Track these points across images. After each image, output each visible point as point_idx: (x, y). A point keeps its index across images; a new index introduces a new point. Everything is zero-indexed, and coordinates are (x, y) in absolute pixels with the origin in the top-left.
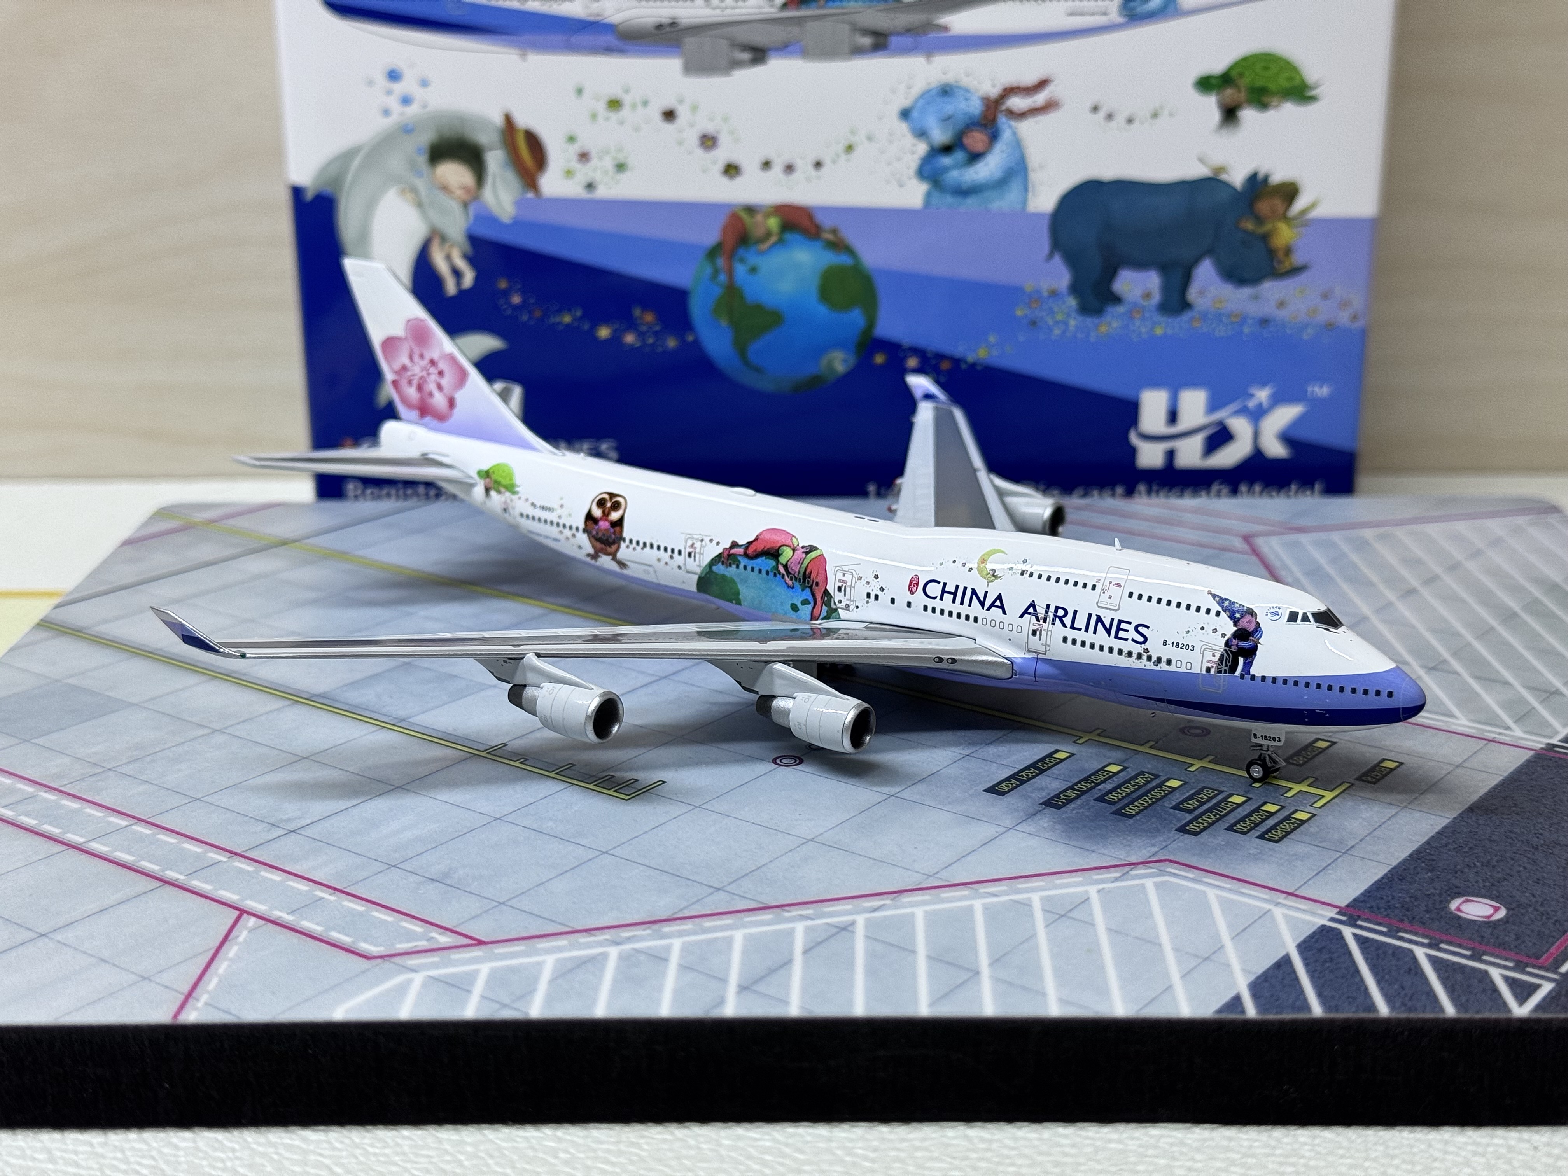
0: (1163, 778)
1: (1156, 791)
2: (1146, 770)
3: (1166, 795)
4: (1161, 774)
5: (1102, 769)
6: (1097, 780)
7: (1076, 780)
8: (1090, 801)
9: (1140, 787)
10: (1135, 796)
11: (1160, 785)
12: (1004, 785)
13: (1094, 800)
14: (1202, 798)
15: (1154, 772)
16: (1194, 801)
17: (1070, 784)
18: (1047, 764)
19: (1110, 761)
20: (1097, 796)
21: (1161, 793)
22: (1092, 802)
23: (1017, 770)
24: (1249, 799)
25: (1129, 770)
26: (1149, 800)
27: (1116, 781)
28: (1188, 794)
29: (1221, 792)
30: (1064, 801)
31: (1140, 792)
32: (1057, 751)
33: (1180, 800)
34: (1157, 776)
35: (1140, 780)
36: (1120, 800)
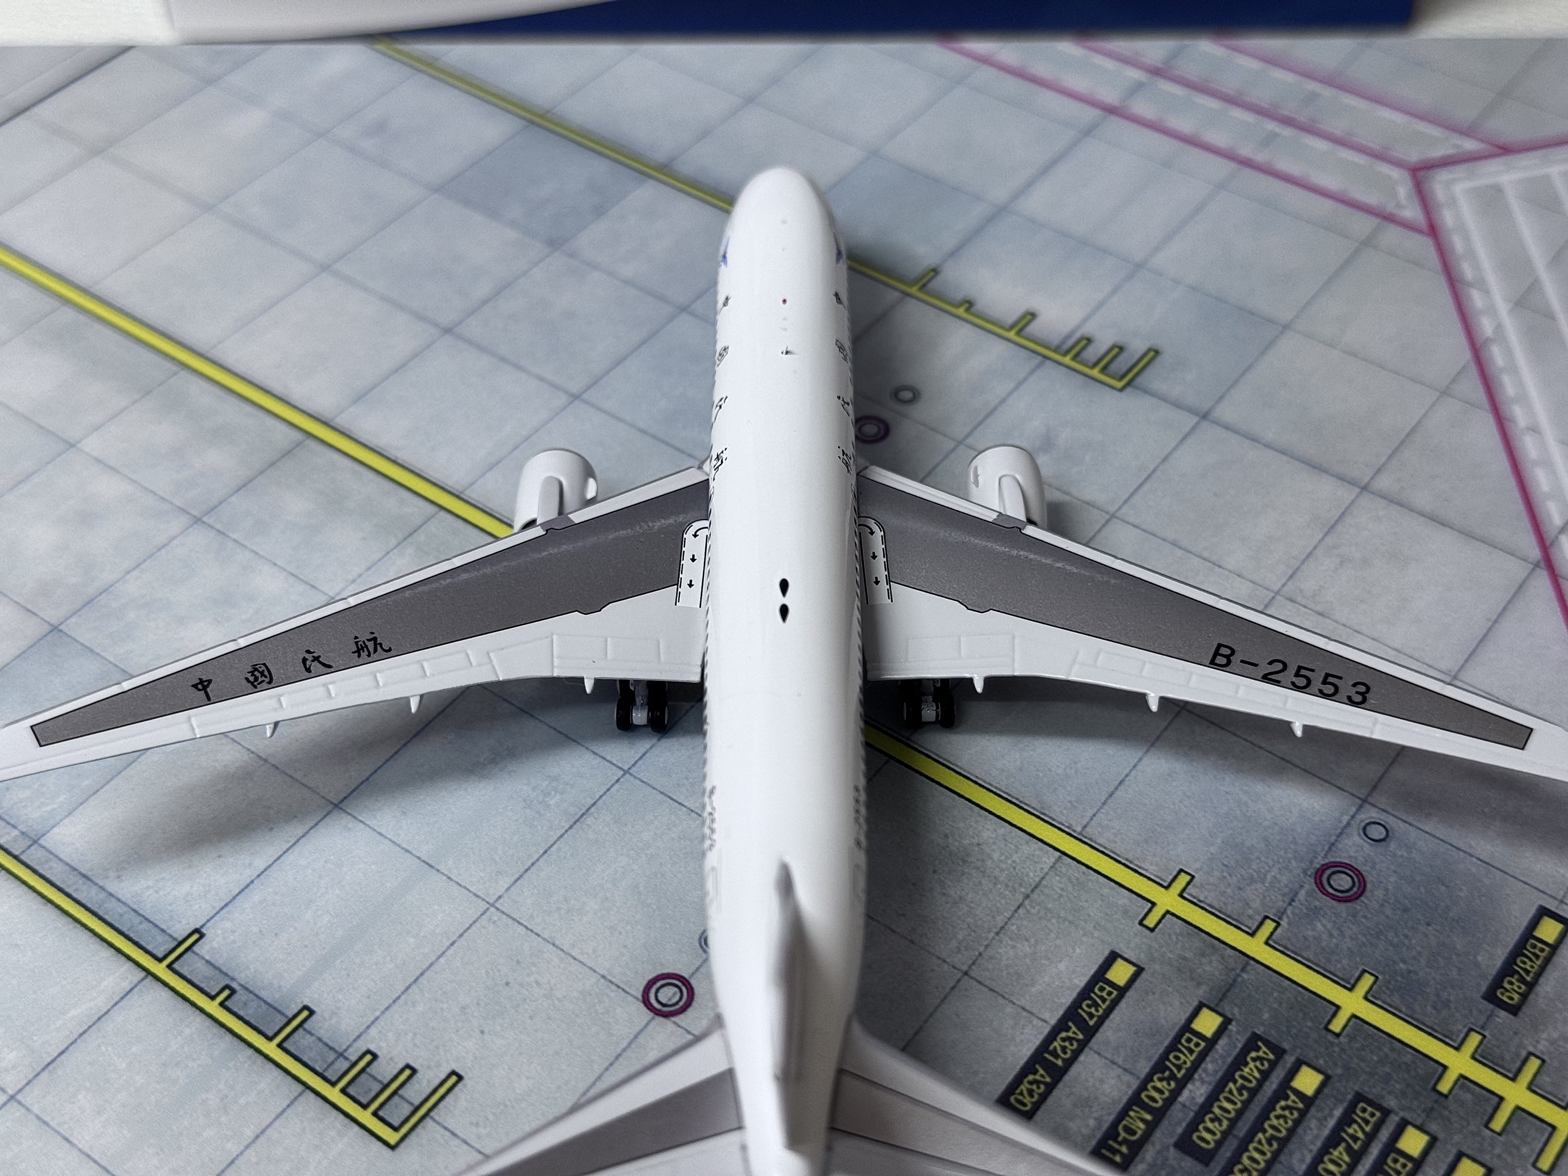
0: (1289, 1060)
1: (1279, 1111)
2: (1259, 1031)
3: (1297, 1123)
4: (1286, 1046)
5: (1187, 1027)
6: (1179, 1068)
7: (1144, 1068)
8: (1168, 1148)
9: (1253, 1092)
10: (1242, 1129)
11: (1285, 1088)
12: (1024, 1087)
13: (1177, 1145)
14: (1355, 1139)
15: (1273, 1036)
16: (1341, 1148)
17: (1135, 1084)
18: (1096, 1005)
19: (1201, 993)
20: (1180, 1130)
21: (1285, 1117)
22: (1172, 1152)
23: (1046, 1030)
24: (1433, 1141)
25: (1232, 1027)
26: (1266, 1148)
27: (1212, 1068)
28: (1332, 1123)
29: (1386, 1112)
30: (1124, 1149)
31: (1251, 1116)
32: (1113, 957)
33: (1319, 1144)
34: (1279, 1053)
35: (1251, 1070)
36: (1219, 1144)
